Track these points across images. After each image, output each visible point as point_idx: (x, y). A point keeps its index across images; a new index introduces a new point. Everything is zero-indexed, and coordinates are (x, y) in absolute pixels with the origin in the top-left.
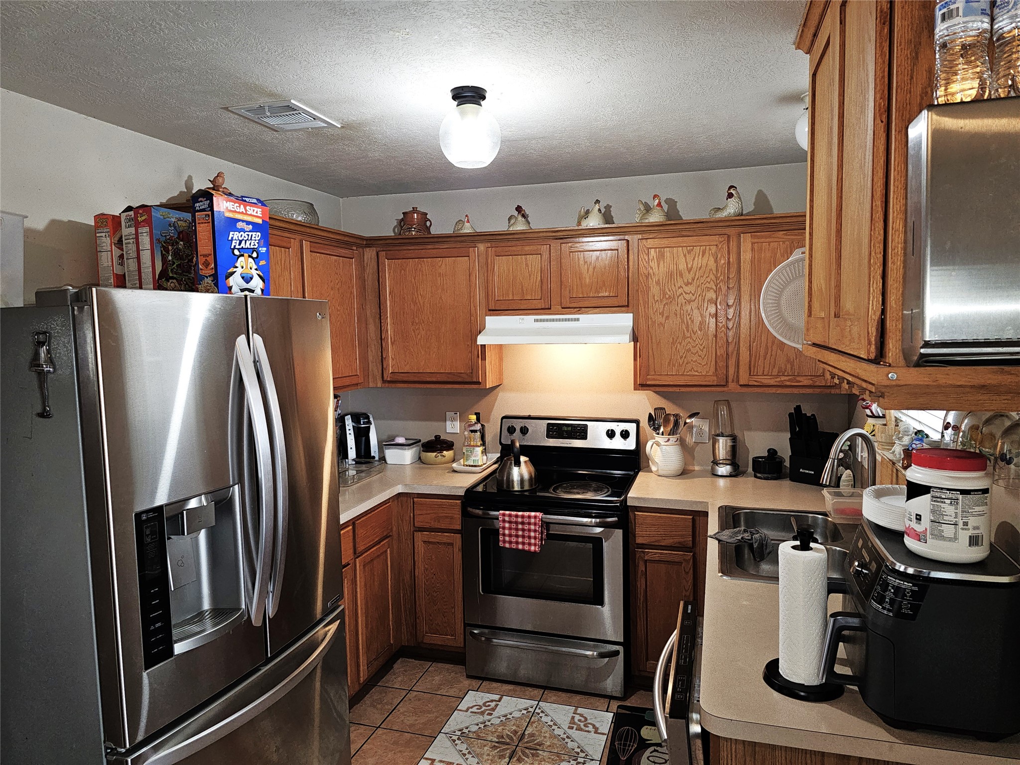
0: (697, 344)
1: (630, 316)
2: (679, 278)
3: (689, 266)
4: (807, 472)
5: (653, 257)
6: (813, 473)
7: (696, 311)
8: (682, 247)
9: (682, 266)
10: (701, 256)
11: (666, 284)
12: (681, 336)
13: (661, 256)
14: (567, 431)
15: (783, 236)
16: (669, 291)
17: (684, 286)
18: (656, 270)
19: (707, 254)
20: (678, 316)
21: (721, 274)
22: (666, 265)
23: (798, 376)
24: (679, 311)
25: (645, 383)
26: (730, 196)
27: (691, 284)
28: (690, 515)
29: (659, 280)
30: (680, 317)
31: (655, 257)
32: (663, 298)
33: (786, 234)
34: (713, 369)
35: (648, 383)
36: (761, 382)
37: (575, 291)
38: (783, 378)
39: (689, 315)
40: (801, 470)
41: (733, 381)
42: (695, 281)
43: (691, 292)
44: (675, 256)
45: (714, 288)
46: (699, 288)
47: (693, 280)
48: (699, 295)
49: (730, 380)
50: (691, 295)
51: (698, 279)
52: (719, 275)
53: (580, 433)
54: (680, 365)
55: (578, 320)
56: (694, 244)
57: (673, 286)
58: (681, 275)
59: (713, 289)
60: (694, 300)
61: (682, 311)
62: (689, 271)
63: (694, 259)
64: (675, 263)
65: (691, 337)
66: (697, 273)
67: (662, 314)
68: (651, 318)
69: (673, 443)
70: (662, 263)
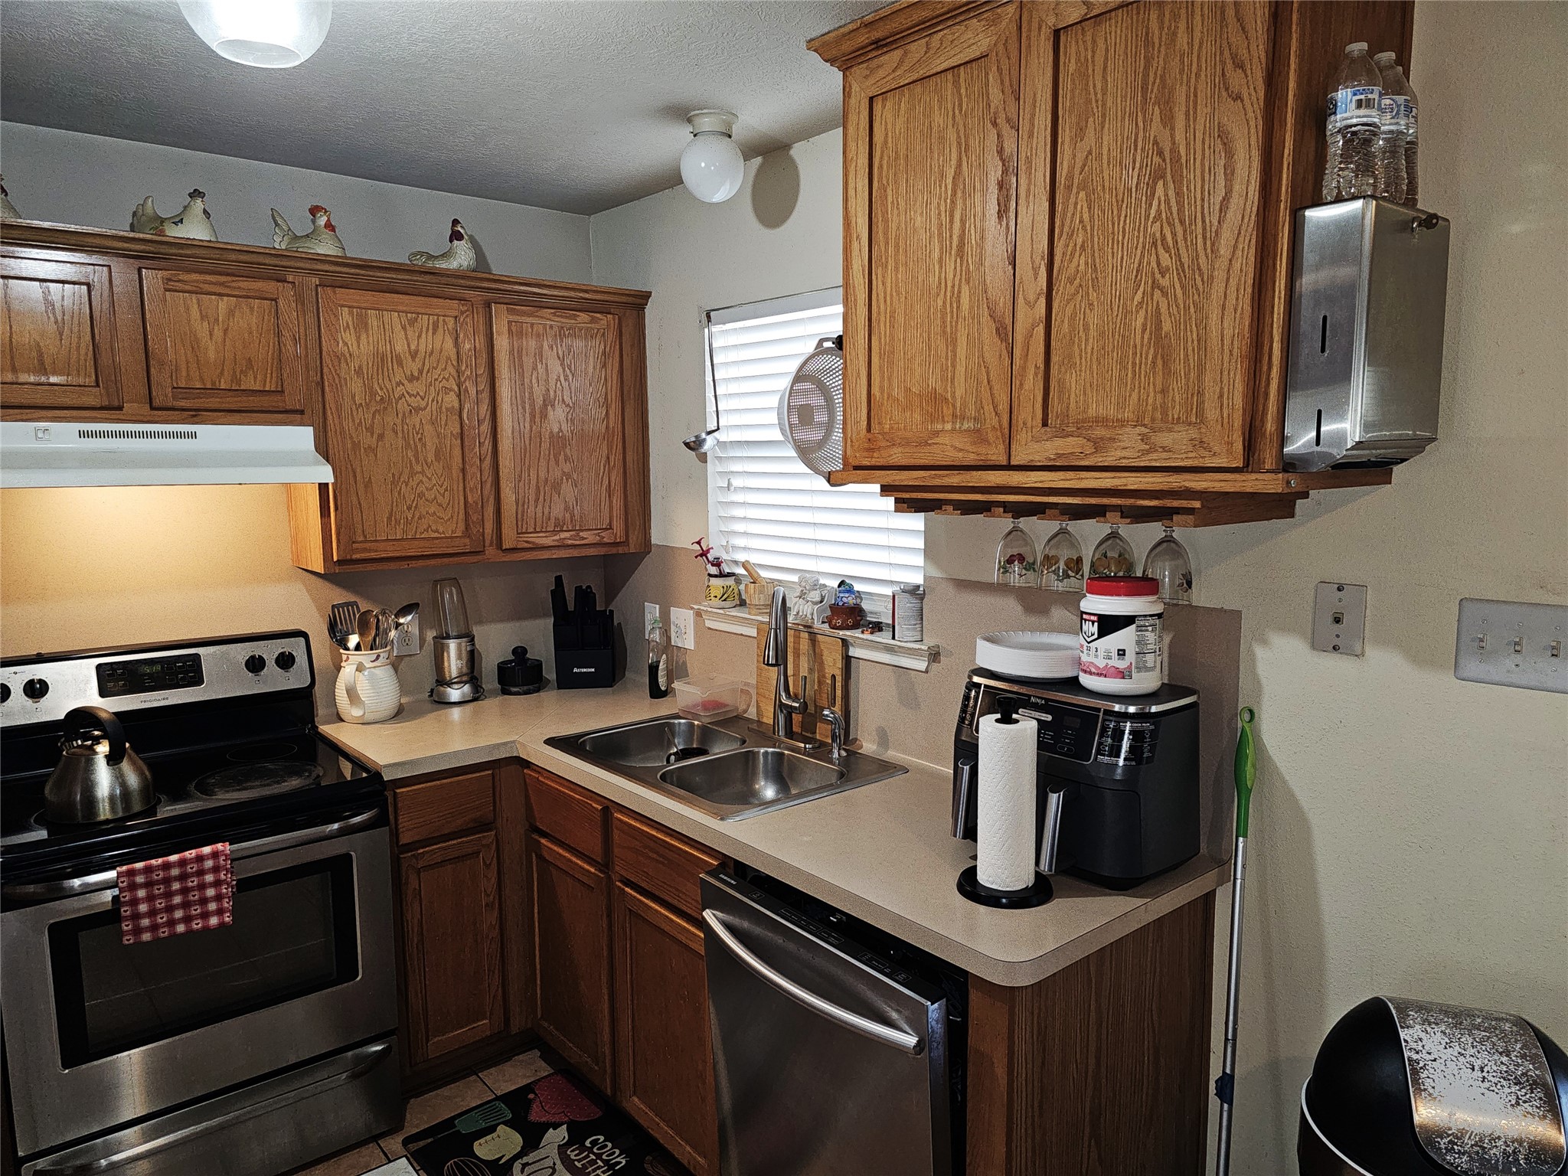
0: (435, 485)
1: (309, 431)
2: (395, 366)
3: (413, 347)
4: (585, 670)
5: (348, 324)
6: (593, 670)
7: (428, 428)
8: (398, 312)
9: (400, 347)
10: (431, 331)
11: (375, 376)
12: (407, 471)
13: (362, 325)
14: (151, 676)
15: (551, 317)
16: (381, 389)
17: (406, 382)
18: (354, 348)
19: (440, 330)
20: (400, 435)
21: (467, 366)
22: (371, 341)
23: (582, 531)
24: (399, 428)
25: (348, 557)
26: (456, 236)
27: (418, 379)
28: (488, 770)
29: (360, 367)
30: (404, 437)
31: (350, 323)
32: (370, 401)
33: (554, 314)
34: (462, 526)
35: (354, 557)
36: (533, 543)
37: (184, 374)
38: (563, 535)
39: (417, 434)
40: (575, 670)
41: (491, 545)
42: (424, 375)
43: (418, 393)
44: (386, 326)
45: (456, 389)
46: (432, 388)
47: (421, 372)
48: (433, 401)
49: (487, 543)
50: (418, 398)
51: (428, 372)
52: (463, 368)
53: (186, 673)
54: (408, 522)
55: (194, 435)
56: (419, 310)
57: (387, 381)
58: (400, 364)
59: (454, 390)
60: (425, 408)
61: (406, 427)
62: (414, 355)
63: (419, 336)
64: (387, 338)
65: (423, 473)
66: (427, 361)
67: (370, 430)
68: (351, 437)
69: (385, 660)
70: (364, 336)
